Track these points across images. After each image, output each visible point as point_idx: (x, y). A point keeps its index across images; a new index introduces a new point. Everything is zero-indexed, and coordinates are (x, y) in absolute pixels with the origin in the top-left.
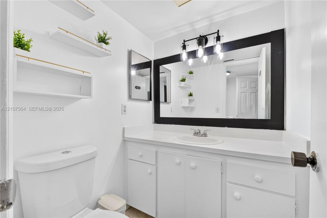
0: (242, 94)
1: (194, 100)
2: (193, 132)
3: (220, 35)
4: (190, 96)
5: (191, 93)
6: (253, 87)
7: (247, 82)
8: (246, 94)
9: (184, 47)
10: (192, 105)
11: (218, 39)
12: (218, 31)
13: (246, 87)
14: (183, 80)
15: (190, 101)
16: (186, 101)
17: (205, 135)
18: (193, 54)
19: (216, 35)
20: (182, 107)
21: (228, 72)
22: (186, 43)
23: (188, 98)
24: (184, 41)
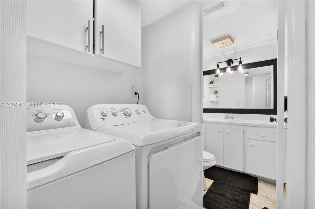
0: (258, 90)
1: (219, 96)
2: (224, 117)
3: (241, 60)
4: (215, 93)
5: (216, 91)
6: (268, 85)
7: (263, 80)
8: (262, 90)
9: (218, 66)
10: (218, 100)
11: (240, 62)
12: (241, 58)
13: (262, 84)
14: (212, 83)
15: (217, 97)
16: (213, 97)
17: (232, 118)
18: (224, 70)
19: (239, 60)
20: (211, 101)
21: (246, 73)
22: (219, 64)
23: (215, 95)
24: (218, 63)
